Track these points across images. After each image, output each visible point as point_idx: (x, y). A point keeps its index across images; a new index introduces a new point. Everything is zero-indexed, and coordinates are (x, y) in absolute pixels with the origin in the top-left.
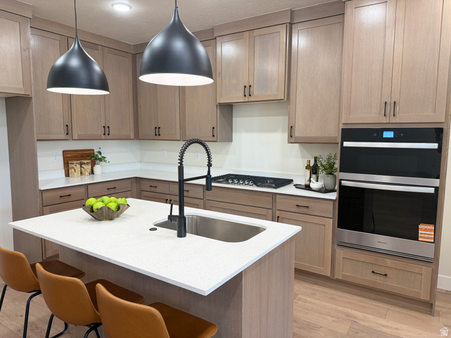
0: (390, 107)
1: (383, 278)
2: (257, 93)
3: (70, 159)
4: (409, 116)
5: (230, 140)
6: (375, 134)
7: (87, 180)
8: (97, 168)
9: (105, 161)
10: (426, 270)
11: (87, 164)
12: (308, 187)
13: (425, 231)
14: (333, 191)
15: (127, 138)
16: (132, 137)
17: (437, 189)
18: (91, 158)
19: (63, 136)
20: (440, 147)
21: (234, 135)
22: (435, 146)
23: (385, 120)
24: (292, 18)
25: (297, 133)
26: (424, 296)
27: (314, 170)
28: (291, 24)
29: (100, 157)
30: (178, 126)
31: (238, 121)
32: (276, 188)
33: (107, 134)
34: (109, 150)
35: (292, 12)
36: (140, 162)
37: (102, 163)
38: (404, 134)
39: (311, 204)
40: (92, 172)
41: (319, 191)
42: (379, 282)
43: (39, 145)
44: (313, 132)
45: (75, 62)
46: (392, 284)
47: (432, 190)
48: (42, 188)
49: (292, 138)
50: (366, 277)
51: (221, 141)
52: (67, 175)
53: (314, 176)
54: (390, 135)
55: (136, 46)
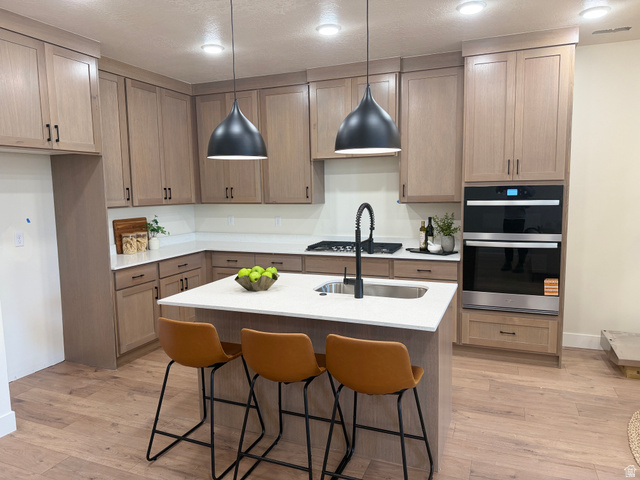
0: (513, 165)
1: (511, 337)
3: (121, 230)
4: (530, 175)
5: (321, 201)
6: (499, 192)
8: (154, 242)
9: (163, 232)
10: (552, 323)
11: (143, 236)
12: (425, 250)
13: (550, 285)
14: (452, 253)
15: (188, 203)
16: (194, 201)
17: (559, 244)
18: (146, 229)
19: (124, 202)
20: (561, 203)
21: (326, 195)
22: (556, 202)
23: (508, 178)
24: (402, 68)
25: (410, 192)
26: (552, 350)
27: (429, 232)
28: (401, 73)
29: (155, 225)
30: (258, 186)
31: (331, 179)
32: (392, 253)
33: (167, 198)
34: (164, 217)
35: (402, 60)
36: (195, 232)
37: (160, 234)
38: (525, 192)
39: (434, 268)
40: (148, 248)
41: (438, 253)
42: (507, 342)
44: (428, 190)
45: (237, 129)
46: (521, 342)
47: (555, 245)
48: (115, 267)
49: (404, 198)
50: (494, 338)
51: (316, 203)
52: (120, 252)
53: (430, 238)
54: (514, 192)
55: (195, 87)
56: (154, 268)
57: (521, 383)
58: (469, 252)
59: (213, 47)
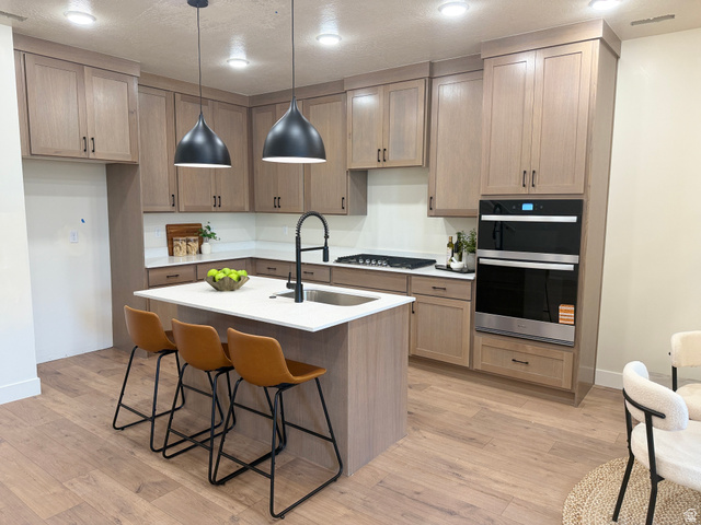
0: (529, 176)
1: (524, 367)
2: (393, 158)
3: (174, 234)
4: (548, 188)
5: (364, 212)
6: (513, 206)
7: (194, 260)
8: (206, 247)
9: (215, 238)
10: (567, 355)
11: (195, 241)
12: (449, 268)
13: (566, 312)
14: (473, 272)
15: (241, 211)
16: (247, 209)
17: (576, 266)
18: (199, 234)
19: (169, 208)
20: (579, 220)
21: (370, 208)
22: (573, 219)
23: (524, 191)
24: (431, 72)
25: (438, 205)
26: (566, 385)
27: (457, 248)
28: (431, 78)
29: (209, 233)
30: (301, 196)
31: (373, 190)
32: (412, 268)
33: (217, 205)
34: (220, 225)
35: (431, 64)
36: (256, 240)
37: (212, 240)
38: (543, 206)
39: (448, 286)
40: (200, 252)
41: (461, 271)
42: (520, 371)
43: (146, 217)
44: (455, 204)
45: (200, 139)
46: (534, 373)
47: (571, 267)
48: (148, 265)
49: (433, 211)
50: (505, 366)
51: (353, 214)
52: (171, 253)
53: (455, 254)
54: (529, 207)
55: (252, 98)
56: (192, 270)
57: (515, 415)
58: (483, 271)
59: (238, 61)
